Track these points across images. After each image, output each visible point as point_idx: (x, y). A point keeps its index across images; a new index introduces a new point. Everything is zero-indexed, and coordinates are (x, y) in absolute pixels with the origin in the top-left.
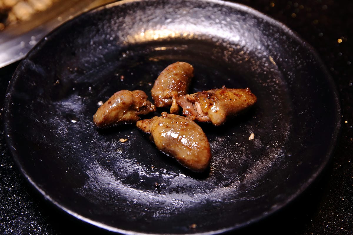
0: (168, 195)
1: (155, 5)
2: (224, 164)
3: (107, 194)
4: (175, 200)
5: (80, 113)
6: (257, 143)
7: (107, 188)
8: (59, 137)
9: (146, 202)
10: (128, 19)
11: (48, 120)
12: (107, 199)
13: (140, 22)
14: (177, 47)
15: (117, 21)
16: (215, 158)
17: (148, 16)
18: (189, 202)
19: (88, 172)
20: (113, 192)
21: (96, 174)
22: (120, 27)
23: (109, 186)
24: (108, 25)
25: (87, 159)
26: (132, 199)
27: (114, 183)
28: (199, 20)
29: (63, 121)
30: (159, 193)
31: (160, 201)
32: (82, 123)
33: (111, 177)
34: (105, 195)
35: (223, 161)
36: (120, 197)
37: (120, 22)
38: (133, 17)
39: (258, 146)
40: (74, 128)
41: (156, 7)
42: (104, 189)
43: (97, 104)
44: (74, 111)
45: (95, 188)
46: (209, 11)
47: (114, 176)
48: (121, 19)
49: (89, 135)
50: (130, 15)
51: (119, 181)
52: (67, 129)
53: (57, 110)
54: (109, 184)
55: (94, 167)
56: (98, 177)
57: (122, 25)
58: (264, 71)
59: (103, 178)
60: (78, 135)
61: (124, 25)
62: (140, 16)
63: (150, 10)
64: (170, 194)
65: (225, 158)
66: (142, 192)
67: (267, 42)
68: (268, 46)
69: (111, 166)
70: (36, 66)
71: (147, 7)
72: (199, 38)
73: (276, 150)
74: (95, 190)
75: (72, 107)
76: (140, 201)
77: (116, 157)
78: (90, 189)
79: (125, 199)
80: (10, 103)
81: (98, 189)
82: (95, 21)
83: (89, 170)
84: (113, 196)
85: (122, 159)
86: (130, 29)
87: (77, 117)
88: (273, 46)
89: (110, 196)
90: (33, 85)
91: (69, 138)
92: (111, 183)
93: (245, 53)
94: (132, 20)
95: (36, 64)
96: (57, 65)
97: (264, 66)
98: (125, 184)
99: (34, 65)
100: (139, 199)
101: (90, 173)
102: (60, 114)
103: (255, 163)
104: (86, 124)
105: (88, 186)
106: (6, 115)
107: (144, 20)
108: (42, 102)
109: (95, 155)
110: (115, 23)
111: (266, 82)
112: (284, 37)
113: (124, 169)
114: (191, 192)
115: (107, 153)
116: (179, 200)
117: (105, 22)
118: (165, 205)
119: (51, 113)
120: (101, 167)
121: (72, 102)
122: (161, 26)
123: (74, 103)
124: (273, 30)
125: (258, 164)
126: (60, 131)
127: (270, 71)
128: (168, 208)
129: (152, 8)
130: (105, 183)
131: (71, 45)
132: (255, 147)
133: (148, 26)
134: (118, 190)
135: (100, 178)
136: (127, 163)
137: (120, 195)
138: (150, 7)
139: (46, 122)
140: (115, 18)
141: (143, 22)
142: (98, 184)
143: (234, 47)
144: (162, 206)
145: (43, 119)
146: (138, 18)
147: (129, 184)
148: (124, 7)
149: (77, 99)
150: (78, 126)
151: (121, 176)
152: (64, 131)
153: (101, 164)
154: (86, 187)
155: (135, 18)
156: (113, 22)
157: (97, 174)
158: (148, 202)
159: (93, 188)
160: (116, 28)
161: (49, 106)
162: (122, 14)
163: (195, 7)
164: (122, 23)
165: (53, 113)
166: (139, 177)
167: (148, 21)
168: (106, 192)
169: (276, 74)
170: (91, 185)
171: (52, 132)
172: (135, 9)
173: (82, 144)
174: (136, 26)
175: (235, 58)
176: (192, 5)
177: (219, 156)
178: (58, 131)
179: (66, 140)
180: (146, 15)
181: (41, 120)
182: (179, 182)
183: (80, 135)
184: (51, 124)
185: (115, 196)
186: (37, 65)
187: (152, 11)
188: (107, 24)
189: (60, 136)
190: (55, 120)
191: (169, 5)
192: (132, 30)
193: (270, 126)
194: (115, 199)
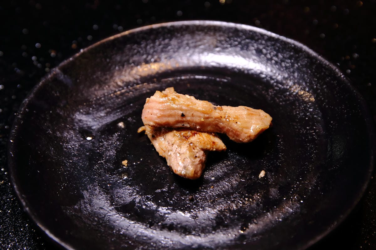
0: (159, 232)
1: (206, 31)
2: (230, 210)
3: (96, 218)
4: (165, 238)
5: (97, 131)
6: (274, 193)
7: (98, 212)
8: (68, 151)
9: (134, 234)
10: (174, 42)
11: (62, 133)
12: (94, 224)
13: (186, 47)
14: (219, 78)
15: (163, 43)
16: (223, 201)
17: (196, 42)
18: (179, 243)
19: (85, 192)
20: (103, 217)
21: (92, 196)
22: (164, 49)
23: (102, 211)
24: (152, 45)
25: (88, 179)
26: (120, 229)
27: (108, 208)
28: (250, 53)
29: (77, 137)
30: (150, 227)
31: (149, 236)
32: (96, 142)
33: (106, 202)
34: (94, 219)
35: (230, 205)
36: (108, 223)
37: (165, 44)
38: (180, 41)
39: (274, 196)
40: (86, 146)
41: (206, 33)
42: (95, 213)
43: (117, 124)
44: (92, 128)
45: (85, 210)
46: (261, 44)
47: (110, 201)
48: (167, 41)
49: (99, 155)
50: (177, 37)
51: (113, 207)
52: (79, 145)
53: (75, 124)
54: (102, 208)
55: (92, 188)
56: (93, 200)
57: (167, 47)
58: (306, 116)
59: (98, 201)
60: (87, 153)
61: (169, 47)
62: (188, 40)
63: (199, 35)
64: (161, 230)
65: (233, 203)
66: (133, 223)
67: (316, 85)
68: (317, 89)
69: (110, 191)
70: (64, 77)
71: (197, 32)
72: (246, 72)
73: (293, 204)
74: (85, 212)
75: (92, 123)
76: (127, 232)
77: (118, 182)
78: (80, 210)
79: (112, 227)
80: (25, 109)
81: (88, 212)
82: (138, 40)
83: (87, 190)
84: (101, 222)
85: (124, 184)
86: (174, 52)
87: (93, 134)
88: (322, 90)
89: (98, 222)
90: (56, 95)
91: (78, 154)
92: (104, 207)
93: (290, 95)
94: (178, 43)
95: (64, 74)
96: (88, 79)
97: (308, 111)
98: (118, 211)
99: (63, 76)
100: (127, 230)
101: (86, 194)
102: (77, 129)
103: (264, 214)
104: (99, 143)
105: (79, 207)
106: (16, 120)
107: (191, 45)
108: (61, 113)
109: (98, 176)
110: (160, 45)
111: (305, 129)
112: (335, 82)
113: (123, 196)
114: (184, 233)
115: (110, 177)
116: (168, 239)
117: (149, 41)
118: (152, 240)
119: (68, 126)
120: (100, 190)
121: (93, 119)
122: (208, 54)
123: (95, 120)
124: (325, 73)
125: (267, 215)
126: (71, 146)
127: (313, 117)
128: (155, 245)
129: (202, 34)
130: (98, 206)
131: (108, 60)
132: (270, 197)
133: (194, 52)
134: (109, 217)
135: (95, 201)
136: (127, 190)
137: (109, 222)
138: (200, 33)
139: (60, 135)
140: (161, 39)
141: (190, 48)
142: (91, 207)
143: (280, 86)
144: (149, 241)
145: (57, 131)
146: (185, 42)
147: (122, 212)
148: (172, 28)
149: (99, 116)
150: (91, 144)
151: (116, 202)
152: (75, 146)
153: (101, 187)
154: (77, 207)
155: (182, 42)
156: (157, 43)
157: (94, 196)
158: (135, 234)
159: (84, 209)
160: (159, 50)
161: (68, 119)
162: (169, 35)
163: (247, 38)
164: (167, 45)
165: (70, 127)
166: (135, 207)
167: (195, 47)
168: (96, 216)
169: (318, 122)
170: (82, 206)
171: (62, 146)
172: (184, 33)
173: (88, 163)
174: (181, 50)
175: (279, 98)
176: (245, 36)
177: (227, 199)
178: (68, 146)
179: (75, 155)
180: (194, 40)
181: (54, 132)
182: (175, 219)
183: (90, 154)
184: (65, 137)
185: (103, 222)
186: (66, 76)
187: (201, 37)
188: (150, 44)
189: (70, 151)
190: (69, 134)
191: (221, 33)
192: (176, 54)
193: (294, 177)
194: (102, 225)
